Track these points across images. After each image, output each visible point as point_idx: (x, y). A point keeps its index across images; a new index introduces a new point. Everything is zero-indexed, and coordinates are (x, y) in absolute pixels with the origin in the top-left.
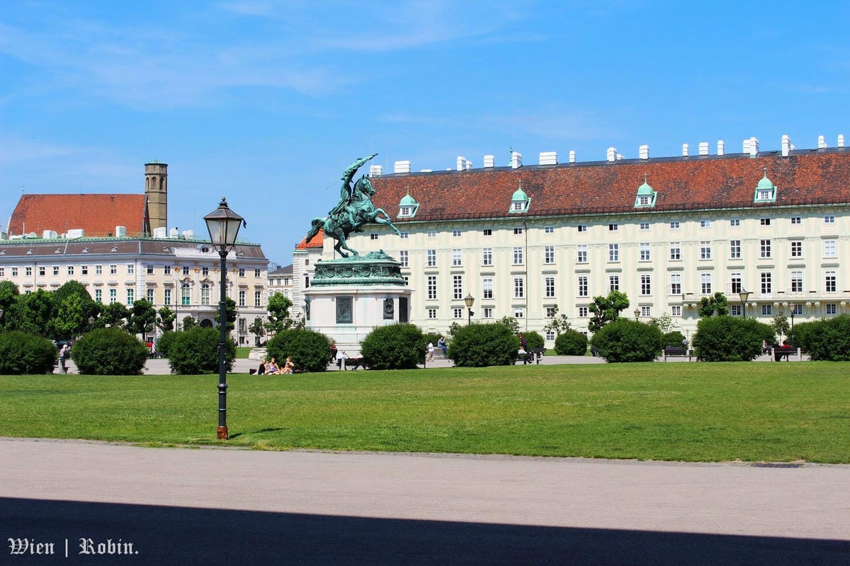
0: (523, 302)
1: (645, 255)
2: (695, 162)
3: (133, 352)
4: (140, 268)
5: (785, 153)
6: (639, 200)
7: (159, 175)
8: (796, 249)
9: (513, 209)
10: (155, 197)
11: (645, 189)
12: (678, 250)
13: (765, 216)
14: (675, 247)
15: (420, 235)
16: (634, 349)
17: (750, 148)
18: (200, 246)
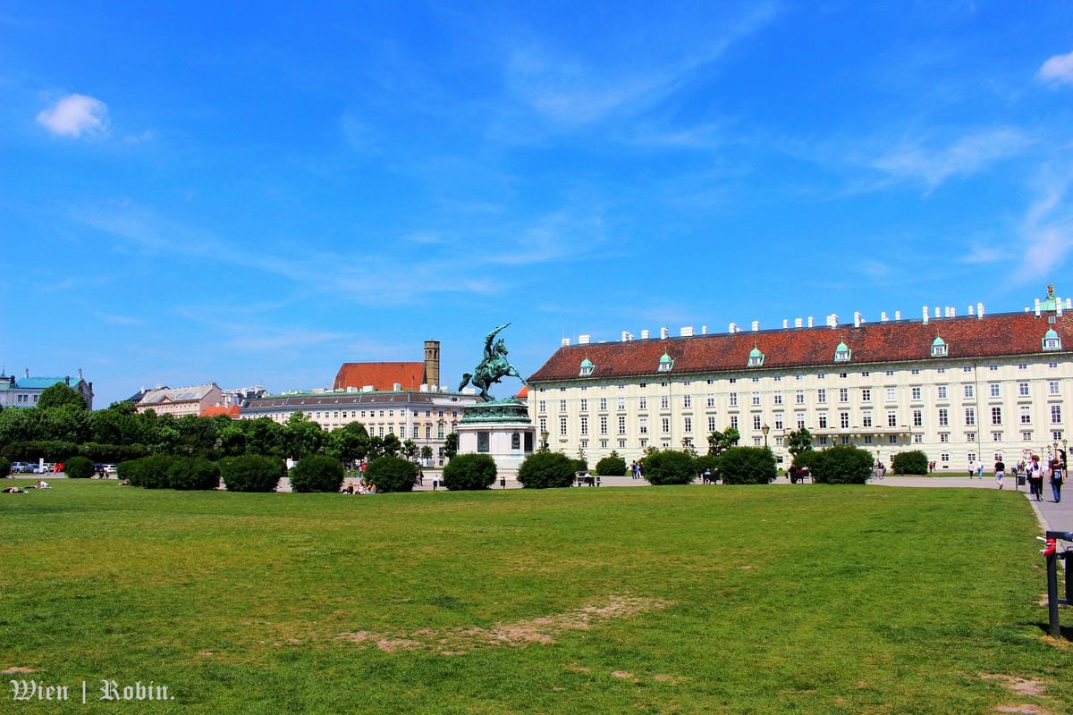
0: (669, 436)
1: (756, 400)
2: (793, 333)
3: (264, 475)
4: (409, 413)
5: (857, 325)
6: (751, 360)
7: (434, 349)
8: (866, 395)
9: (661, 368)
10: (431, 364)
11: (755, 352)
12: (780, 397)
13: (843, 371)
14: (778, 394)
15: (595, 388)
16: (672, 474)
17: (832, 322)
18: (451, 397)
